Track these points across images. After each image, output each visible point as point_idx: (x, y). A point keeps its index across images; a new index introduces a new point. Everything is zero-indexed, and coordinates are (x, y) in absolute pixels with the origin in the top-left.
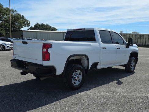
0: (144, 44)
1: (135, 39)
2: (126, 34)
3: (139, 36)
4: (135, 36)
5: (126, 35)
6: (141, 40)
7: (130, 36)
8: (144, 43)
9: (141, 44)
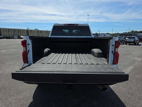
3: (40, 31)
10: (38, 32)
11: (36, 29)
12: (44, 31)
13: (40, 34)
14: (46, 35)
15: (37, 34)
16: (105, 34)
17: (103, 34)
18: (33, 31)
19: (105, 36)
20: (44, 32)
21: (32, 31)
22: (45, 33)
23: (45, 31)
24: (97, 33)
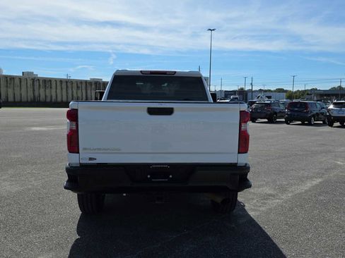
0: (53, 101)
1: (34, 90)
2: (10, 76)
3: (41, 81)
4: (33, 82)
5: (10, 79)
6: (47, 91)
7: (20, 82)
8: (54, 98)
9: (48, 100)
10: (36, 84)
11: (28, 73)
12: (56, 80)
13: (42, 91)
14: (64, 93)
15: (30, 91)
16: (270, 91)
17: (266, 91)
18: (17, 81)
19: (269, 97)
20: (58, 84)
21: (12, 78)
22: (59, 87)
23: (61, 81)
24: (242, 89)
